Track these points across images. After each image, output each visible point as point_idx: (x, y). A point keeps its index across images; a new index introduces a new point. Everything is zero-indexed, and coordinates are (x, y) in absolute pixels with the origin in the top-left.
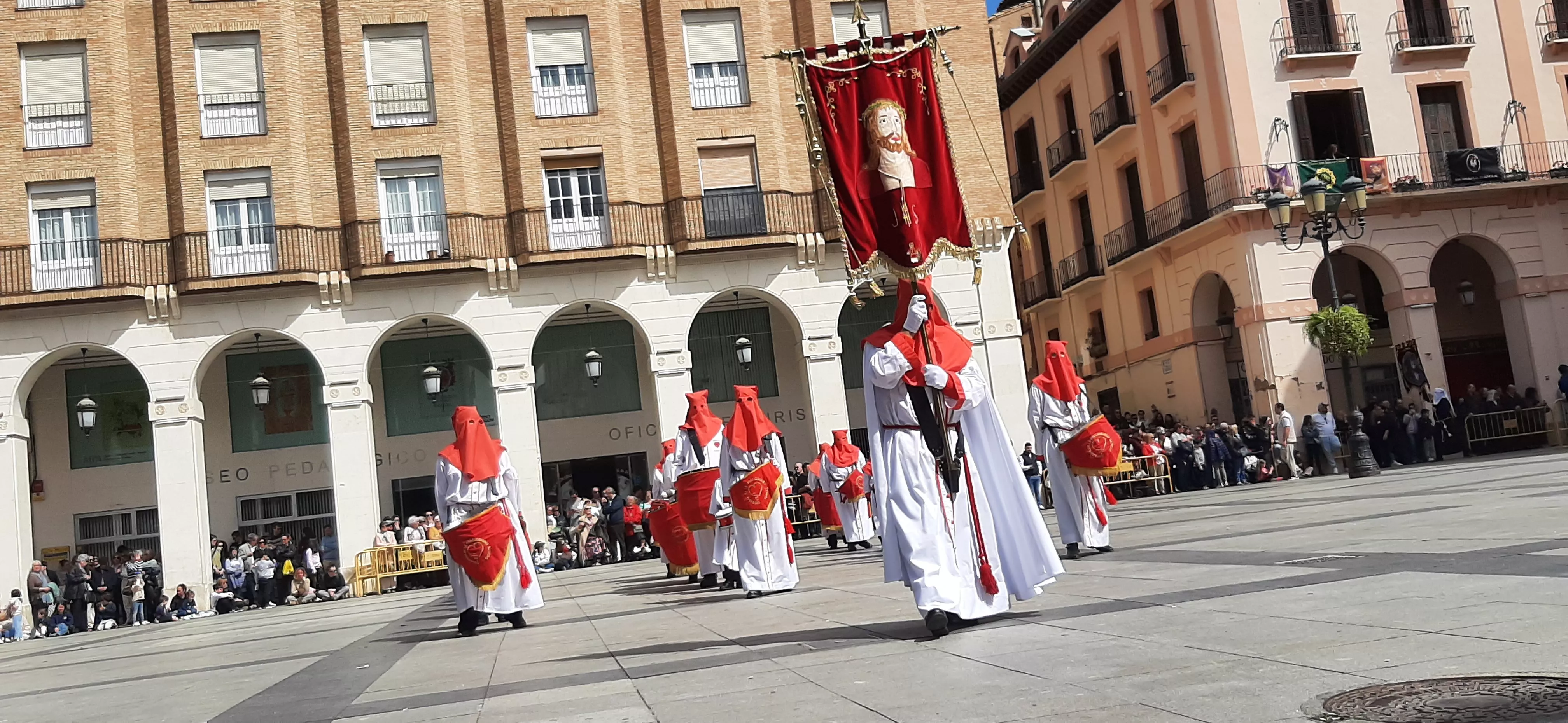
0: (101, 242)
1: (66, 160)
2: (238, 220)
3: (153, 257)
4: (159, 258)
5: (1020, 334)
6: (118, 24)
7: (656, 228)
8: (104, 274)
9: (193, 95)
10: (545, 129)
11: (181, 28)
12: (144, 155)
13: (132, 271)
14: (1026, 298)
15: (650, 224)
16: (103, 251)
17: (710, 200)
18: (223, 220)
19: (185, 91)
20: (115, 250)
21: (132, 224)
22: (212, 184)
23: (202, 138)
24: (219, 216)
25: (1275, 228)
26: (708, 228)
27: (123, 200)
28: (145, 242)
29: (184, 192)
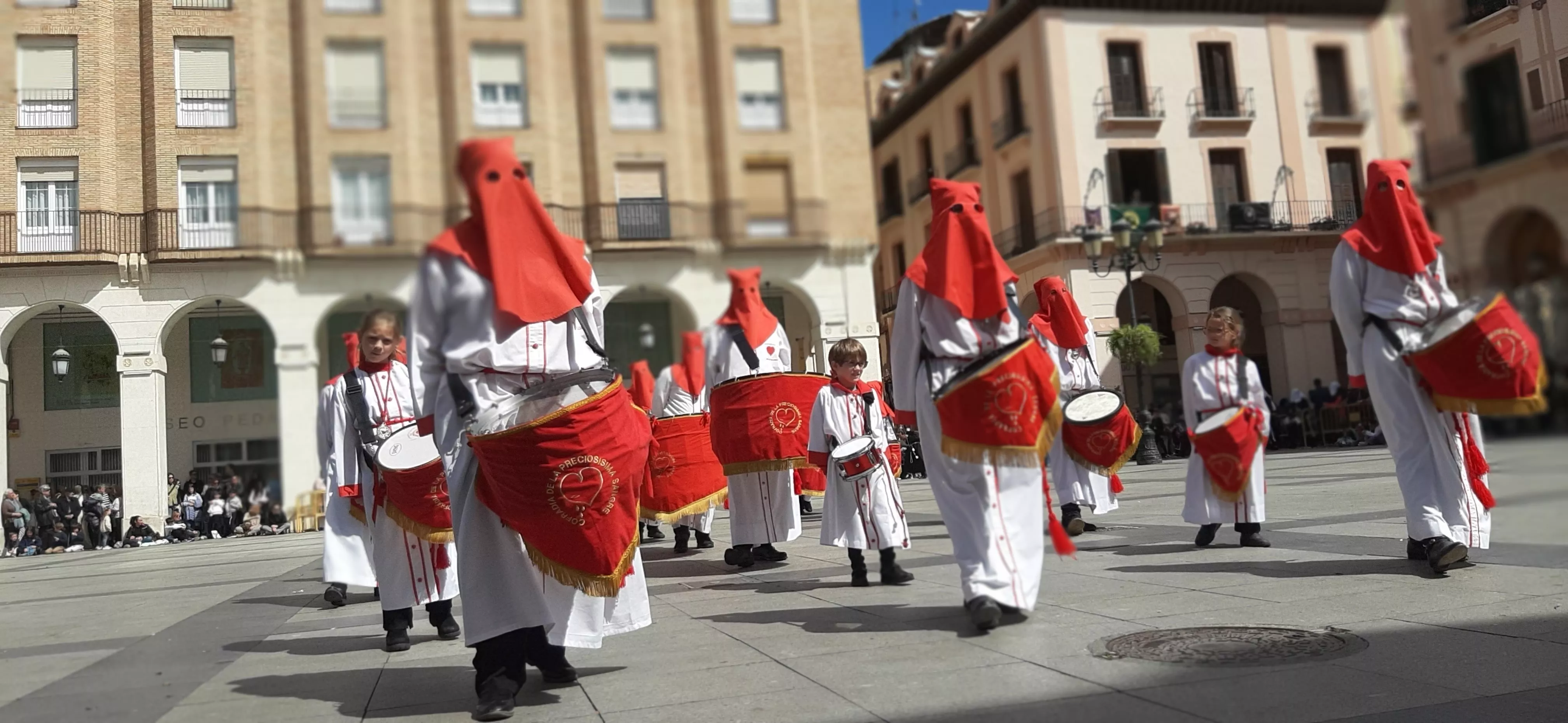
0: (81, 213)
1: (53, 139)
2: (206, 200)
3: (128, 229)
4: (133, 230)
5: (878, 334)
6: (107, 24)
7: (576, 227)
8: (83, 242)
9: (171, 89)
11: (163, 30)
12: (124, 138)
13: (108, 239)
14: (885, 305)
16: (82, 221)
17: (624, 208)
18: (192, 199)
19: (164, 85)
20: (93, 220)
21: (110, 198)
22: (184, 168)
23: (177, 127)
24: (189, 196)
25: (1089, 258)
26: (621, 232)
27: (103, 177)
28: (121, 215)
29: (158, 173)
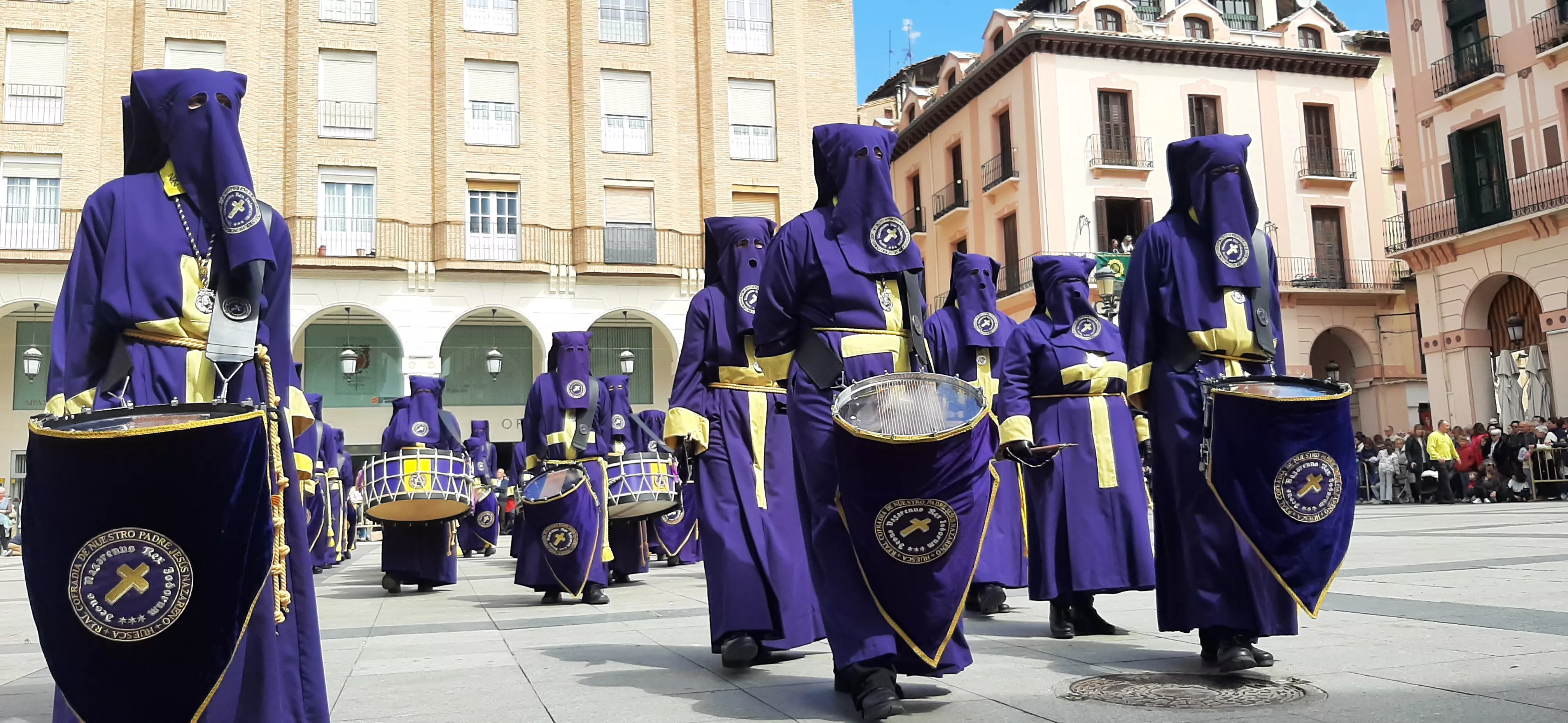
0: (62, 211)
1: (38, 135)
6: (99, 22)
7: (561, 249)
8: (62, 240)
10: (472, 155)
11: (155, 30)
15: (557, 246)
16: (63, 219)
17: (610, 231)
26: (606, 256)
27: (86, 176)
